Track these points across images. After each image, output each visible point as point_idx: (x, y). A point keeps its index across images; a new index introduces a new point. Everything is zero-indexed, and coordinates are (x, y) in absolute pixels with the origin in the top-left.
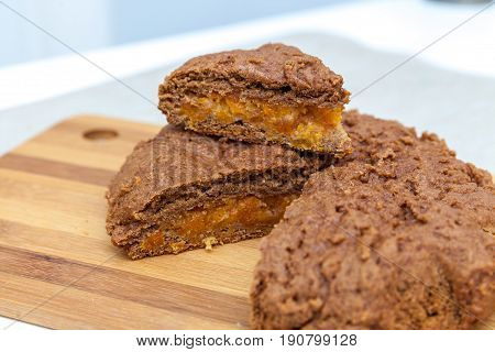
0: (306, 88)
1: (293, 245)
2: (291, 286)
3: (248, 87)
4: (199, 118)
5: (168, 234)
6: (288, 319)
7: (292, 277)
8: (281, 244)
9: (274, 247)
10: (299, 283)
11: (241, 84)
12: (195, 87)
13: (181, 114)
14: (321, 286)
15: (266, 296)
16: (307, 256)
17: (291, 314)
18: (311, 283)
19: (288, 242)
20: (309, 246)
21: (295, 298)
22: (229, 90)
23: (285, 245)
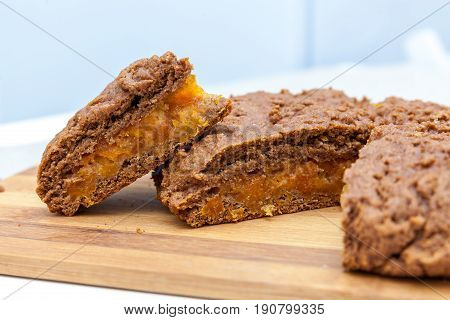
0: (149, 85)
1: (380, 173)
2: (387, 208)
3: (107, 128)
4: (90, 189)
5: (227, 199)
6: (388, 242)
7: (386, 200)
8: (366, 172)
9: (359, 176)
10: (395, 203)
11: (99, 129)
12: (66, 165)
13: (73, 199)
14: (420, 204)
15: (361, 220)
16: (397, 180)
17: (391, 236)
18: (409, 202)
19: (374, 170)
20: (397, 172)
21: (394, 219)
22: (94, 143)
23: (371, 173)
